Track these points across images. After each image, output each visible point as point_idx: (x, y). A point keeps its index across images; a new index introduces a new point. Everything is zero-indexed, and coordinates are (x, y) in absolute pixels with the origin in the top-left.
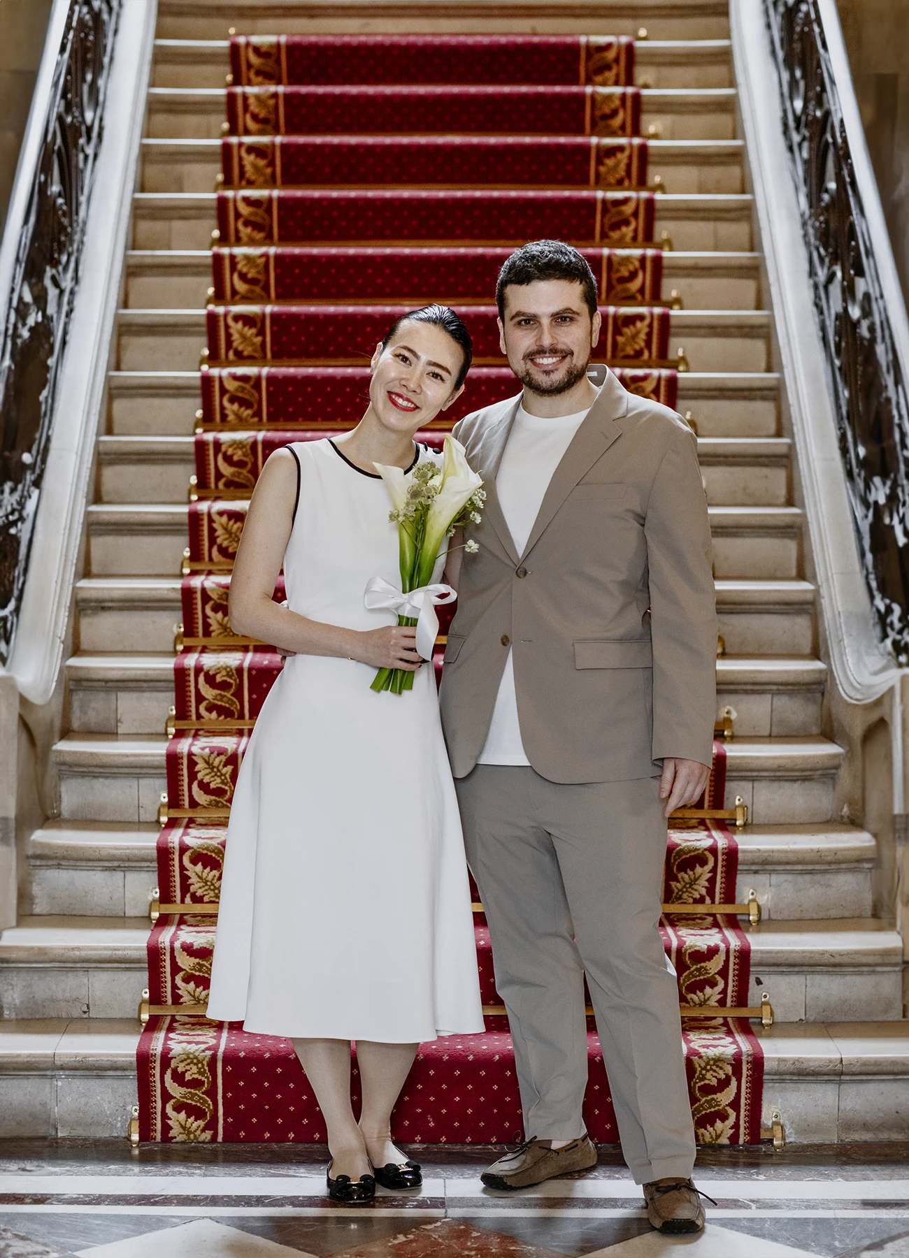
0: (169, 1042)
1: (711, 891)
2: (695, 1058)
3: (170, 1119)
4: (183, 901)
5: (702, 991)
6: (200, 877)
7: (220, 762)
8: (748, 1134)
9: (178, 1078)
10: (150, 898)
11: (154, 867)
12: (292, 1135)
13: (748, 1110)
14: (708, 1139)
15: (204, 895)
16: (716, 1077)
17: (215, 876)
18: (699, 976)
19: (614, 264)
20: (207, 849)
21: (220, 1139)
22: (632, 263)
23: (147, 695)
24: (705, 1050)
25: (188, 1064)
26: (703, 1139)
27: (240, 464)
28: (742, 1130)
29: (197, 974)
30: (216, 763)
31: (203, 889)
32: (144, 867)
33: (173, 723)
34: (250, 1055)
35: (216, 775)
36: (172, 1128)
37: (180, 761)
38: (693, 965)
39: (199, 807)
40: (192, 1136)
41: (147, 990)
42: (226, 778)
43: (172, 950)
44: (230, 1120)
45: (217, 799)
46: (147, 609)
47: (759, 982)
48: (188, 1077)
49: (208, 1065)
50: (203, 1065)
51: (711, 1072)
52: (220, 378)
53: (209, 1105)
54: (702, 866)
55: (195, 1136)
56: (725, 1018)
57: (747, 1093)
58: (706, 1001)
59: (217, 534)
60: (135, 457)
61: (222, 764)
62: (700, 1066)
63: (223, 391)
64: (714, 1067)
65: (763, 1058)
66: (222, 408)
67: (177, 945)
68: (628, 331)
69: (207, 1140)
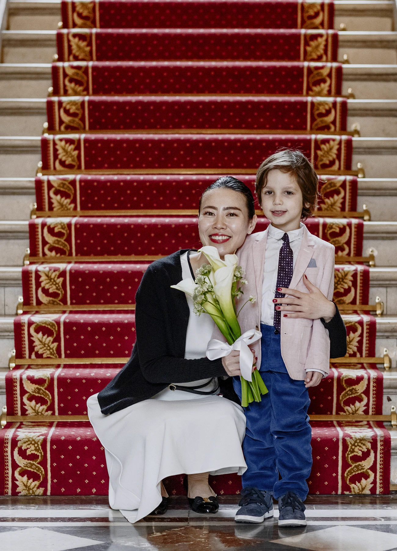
0: (17, 432)
1: (360, 349)
2: (348, 439)
3: (17, 480)
4: (30, 357)
5: (353, 404)
6: (41, 341)
7: (56, 275)
8: (382, 487)
9: (22, 453)
10: (10, 356)
11: (12, 336)
12: (94, 490)
13: (382, 472)
14: (357, 491)
15: (43, 353)
16: (361, 450)
17: (50, 341)
18: (351, 394)
19: (305, 7)
20: (45, 323)
21: (49, 493)
22: (316, 7)
23: (12, 241)
24: (354, 434)
25: (29, 444)
26: (354, 491)
27: (74, 115)
28: (378, 485)
29: (37, 395)
30: (53, 276)
31: (43, 349)
32: (6, 336)
33: (28, 258)
34: (68, 439)
35: (53, 284)
36: (18, 486)
37: (30, 275)
38: (347, 387)
39: (42, 305)
40: (31, 491)
41: (6, 407)
42: (59, 286)
43: (21, 380)
44: (55, 481)
45: (54, 299)
46: (14, 194)
47: (389, 400)
48: (28, 452)
49: (41, 445)
50: (38, 445)
51: (358, 447)
52: (64, 68)
53: (42, 471)
54: (354, 332)
55: (33, 491)
56: (368, 421)
57: (381, 461)
58: (356, 411)
59: (59, 152)
60: (9, 111)
61: (57, 276)
62: (351, 443)
63: (65, 75)
64: (360, 444)
65: (390, 438)
66: (65, 86)
67: (24, 377)
68: (313, 44)
69: (40, 494)
